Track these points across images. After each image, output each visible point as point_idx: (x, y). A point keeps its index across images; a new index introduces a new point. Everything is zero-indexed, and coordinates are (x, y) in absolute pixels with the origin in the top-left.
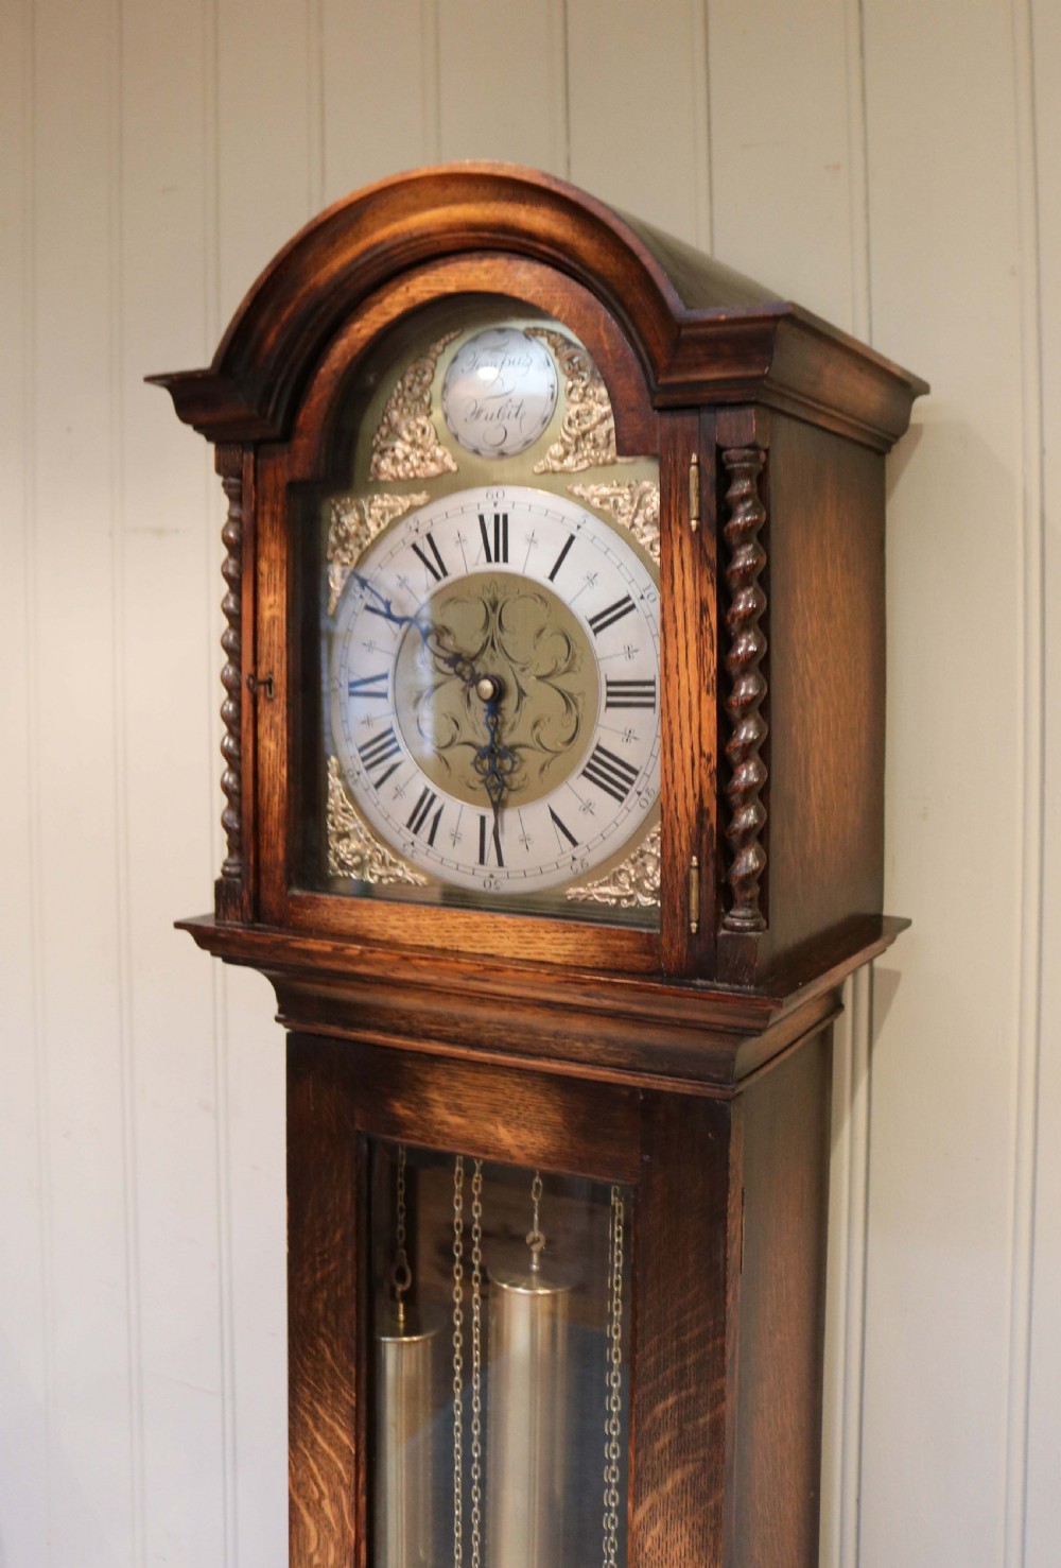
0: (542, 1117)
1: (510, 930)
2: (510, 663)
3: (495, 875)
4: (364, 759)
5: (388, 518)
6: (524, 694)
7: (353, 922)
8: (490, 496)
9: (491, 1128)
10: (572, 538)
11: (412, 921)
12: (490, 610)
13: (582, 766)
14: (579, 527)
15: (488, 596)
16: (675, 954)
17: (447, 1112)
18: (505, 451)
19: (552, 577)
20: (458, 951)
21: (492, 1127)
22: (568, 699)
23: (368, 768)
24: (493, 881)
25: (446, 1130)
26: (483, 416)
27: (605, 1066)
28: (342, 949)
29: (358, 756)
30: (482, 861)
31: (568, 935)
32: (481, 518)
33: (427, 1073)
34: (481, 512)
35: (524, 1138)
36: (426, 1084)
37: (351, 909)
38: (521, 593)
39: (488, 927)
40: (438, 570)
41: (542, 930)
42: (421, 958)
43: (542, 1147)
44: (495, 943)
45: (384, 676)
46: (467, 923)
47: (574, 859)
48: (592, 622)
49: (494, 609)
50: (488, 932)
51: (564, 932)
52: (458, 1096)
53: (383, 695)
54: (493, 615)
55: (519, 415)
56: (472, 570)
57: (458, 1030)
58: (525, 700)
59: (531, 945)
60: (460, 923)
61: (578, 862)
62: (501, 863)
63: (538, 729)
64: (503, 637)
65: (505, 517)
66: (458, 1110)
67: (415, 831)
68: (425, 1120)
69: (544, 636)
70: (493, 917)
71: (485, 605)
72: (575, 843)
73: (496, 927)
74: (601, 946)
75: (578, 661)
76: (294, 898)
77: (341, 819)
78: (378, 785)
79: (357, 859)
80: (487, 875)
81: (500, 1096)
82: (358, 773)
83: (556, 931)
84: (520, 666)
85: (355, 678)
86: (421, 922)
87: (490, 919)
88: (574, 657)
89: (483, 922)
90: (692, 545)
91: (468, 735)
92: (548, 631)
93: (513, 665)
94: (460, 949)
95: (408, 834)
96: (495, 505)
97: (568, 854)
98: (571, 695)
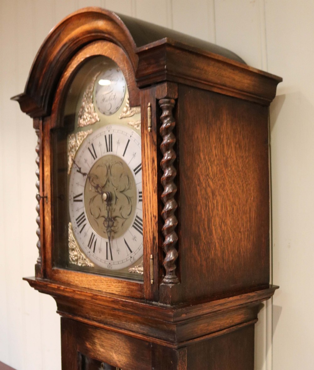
0: (124, 351)
1: (104, 282)
2: (113, 187)
3: (111, 263)
4: (77, 223)
5: (83, 139)
6: (117, 198)
7: (67, 278)
8: (108, 128)
9: (111, 354)
10: (129, 141)
11: (81, 278)
12: (108, 168)
13: (132, 223)
14: (131, 136)
15: (108, 165)
16: (148, 292)
17: (100, 347)
18: (111, 112)
19: (124, 155)
20: (92, 289)
21: (112, 353)
22: (129, 199)
23: (78, 226)
24: (110, 265)
25: (100, 353)
26: (105, 100)
27: (140, 333)
28: (60, 287)
30: (107, 259)
31: (120, 284)
32: (105, 136)
33: (94, 333)
34: (105, 134)
35: (120, 358)
36: (94, 337)
37: (66, 274)
38: (116, 162)
39: (99, 281)
40: (94, 156)
41: (113, 282)
43: (125, 362)
44: (101, 287)
45: (81, 194)
46: (94, 279)
47: (131, 257)
48: (134, 170)
49: (109, 168)
50: (99, 283)
51: (118, 283)
52: (103, 342)
53: (81, 201)
54: (109, 171)
55: (115, 99)
56: (103, 155)
58: (117, 200)
59: (110, 288)
60: (92, 279)
61: (132, 258)
62: (112, 259)
63: (121, 210)
64: (111, 178)
65: (111, 135)
66: (102, 346)
67: (90, 248)
68: (94, 349)
69: (122, 177)
72: (131, 252)
73: (101, 281)
74: (128, 288)
76: (53, 270)
77: (72, 244)
78: (81, 232)
79: (76, 258)
80: (109, 263)
81: (113, 343)
82: (76, 228)
83: (116, 283)
85: (75, 196)
86: (83, 279)
87: (100, 278)
88: (130, 184)
89: (98, 279)
90: (150, 138)
91: (103, 214)
92: (123, 175)
93: (115, 188)
94: (93, 288)
96: (109, 131)
97: (130, 255)
98: (130, 198)
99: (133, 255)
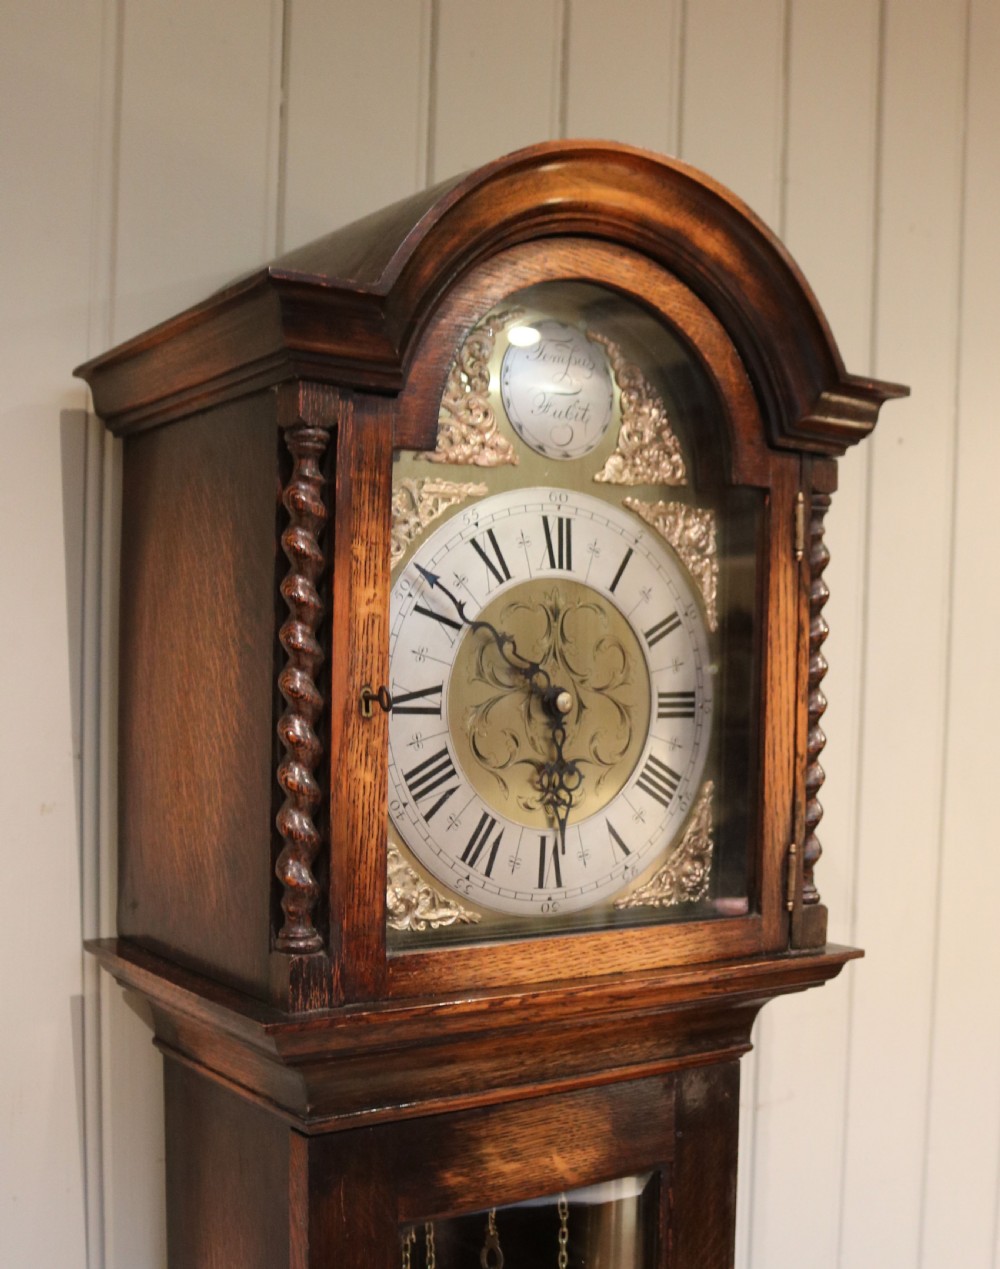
0: (594, 1131)
1: (636, 943)
2: (571, 675)
3: (554, 897)
4: (411, 787)
5: (443, 506)
6: (584, 707)
8: (553, 498)
9: (545, 1161)
10: (630, 552)
11: (539, 957)
12: (552, 618)
13: (637, 776)
14: (636, 541)
15: (549, 603)
17: (502, 1161)
18: (570, 453)
19: (612, 588)
20: (586, 977)
21: (548, 1160)
22: (623, 710)
23: (416, 798)
24: (550, 903)
25: (501, 1181)
26: (551, 411)
28: (501, 1002)
29: (405, 785)
30: (541, 885)
31: (689, 936)
32: (546, 520)
33: (481, 1128)
34: (544, 514)
35: (577, 1158)
36: (478, 1140)
37: (468, 959)
38: (581, 604)
39: (617, 945)
40: (502, 573)
41: (666, 936)
42: (587, 990)
43: (593, 1160)
44: (621, 961)
45: (438, 689)
46: (596, 946)
47: (626, 868)
48: (647, 635)
49: (556, 617)
50: (617, 950)
51: (686, 934)
52: (514, 1141)
53: (437, 711)
54: (555, 624)
55: (585, 419)
56: (537, 574)
57: (523, 1068)
58: (584, 712)
59: (657, 953)
60: (589, 948)
61: (629, 871)
62: (559, 884)
63: (595, 742)
64: (564, 648)
65: (570, 522)
66: (513, 1155)
67: (471, 864)
68: (478, 1180)
69: (602, 647)
70: (621, 934)
71: (547, 613)
72: (627, 852)
73: (624, 943)
74: (716, 939)
75: (632, 673)
78: (427, 817)
79: (402, 906)
80: (546, 897)
81: (556, 1125)
82: (405, 805)
83: (678, 935)
84: (580, 678)
85: (401, 692)
86: (549, 956)
87: (619, 936)
88: (629, 670)
89: (613, 941)
91: (530, 754)
92: (607, 643)
93: (574, 677)
94: (589, 974)
95: (463, 868)
96: (560, 508)
97: (622, 864)
98: (625, 707)
99: (630, 860)
